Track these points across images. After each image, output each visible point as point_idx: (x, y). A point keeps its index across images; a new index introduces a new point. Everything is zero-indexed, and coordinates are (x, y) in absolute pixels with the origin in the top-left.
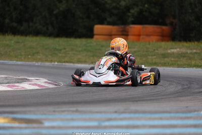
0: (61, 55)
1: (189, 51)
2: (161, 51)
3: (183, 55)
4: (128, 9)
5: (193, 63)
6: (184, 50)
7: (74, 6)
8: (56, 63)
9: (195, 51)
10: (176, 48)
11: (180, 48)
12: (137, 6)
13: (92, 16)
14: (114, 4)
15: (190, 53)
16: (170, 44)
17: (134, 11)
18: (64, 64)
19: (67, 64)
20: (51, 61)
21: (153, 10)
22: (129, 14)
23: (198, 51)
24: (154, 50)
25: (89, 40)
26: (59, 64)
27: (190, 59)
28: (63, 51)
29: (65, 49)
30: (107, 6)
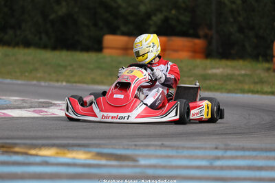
0: (67, 73)
1: (237, 73)
2: (199, 71)
3: (230, 77)
4: (148, 15)
5: (246, 87)
6: (229, 71)
7: (77, 10)
8: (64, 84)
9: (243, 72)
10: (218, 68)
11: (224, 68)
12: (161, 11)
13: (101, 24)
14: (130, 9)
15: (239, 75)
16: (208, 62)
17: (157, 18)
18: (74, 84)
19: (79, 85)
20: (58, 81)
21: (182, 18)
22: (151, 22)
23: (248, 72)
24: (190, 70)
25: (100, 55)
26: (69, 85)
27: (240, 82)
28: (69, 68)
29: (71, 65)
30: (121, 11)
